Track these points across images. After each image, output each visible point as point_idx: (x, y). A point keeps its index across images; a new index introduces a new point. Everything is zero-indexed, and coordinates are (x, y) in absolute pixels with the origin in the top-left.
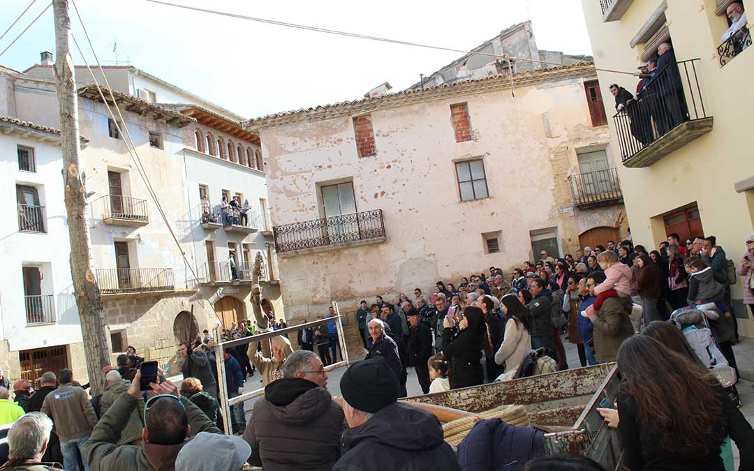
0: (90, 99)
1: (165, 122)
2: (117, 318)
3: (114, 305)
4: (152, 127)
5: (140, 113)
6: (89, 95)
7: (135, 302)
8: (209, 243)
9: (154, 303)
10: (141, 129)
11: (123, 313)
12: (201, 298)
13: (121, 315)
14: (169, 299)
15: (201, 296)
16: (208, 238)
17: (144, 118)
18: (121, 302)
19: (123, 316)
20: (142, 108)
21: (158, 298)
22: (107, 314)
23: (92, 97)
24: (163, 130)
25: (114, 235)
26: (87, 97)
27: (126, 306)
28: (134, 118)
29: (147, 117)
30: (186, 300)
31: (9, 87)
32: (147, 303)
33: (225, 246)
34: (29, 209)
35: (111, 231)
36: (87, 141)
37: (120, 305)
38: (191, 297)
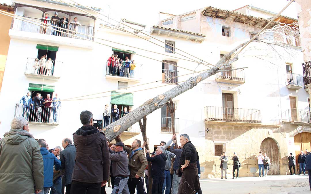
0: (211, 16)
1: (261, 27)
2: (220, 136)
3: (219, 128)
4: (252, 30)
5: (243, 23)
6: (210, 15)
7: (234, 128)
8: (293, 98)
9: (247, 130)
10: (243, 31)
11: (224, 134)
12: (283, 131)
13: (223, 135)
14: (259, 129)
15: (283, 129)
16: (291, 95)
17: (246, 25)
18: (223, 127)
19: (224, 135)
20: (243, 19)
21: (250, 127)
22: (214, 133)
23: (212, 15)
24: (259, 31)
25: (222, 89)
26: (208, 16)
27: (227, 130)
28: (239, 25)
29: (248, 24)
30: (271, 131)
31: (179, 21)
32: (242, 130)
33: (305, 101)
34: (169, 72)
35: (220, 86)
36: (205, 36)
37: (223, 129)
38: (276, 130)
